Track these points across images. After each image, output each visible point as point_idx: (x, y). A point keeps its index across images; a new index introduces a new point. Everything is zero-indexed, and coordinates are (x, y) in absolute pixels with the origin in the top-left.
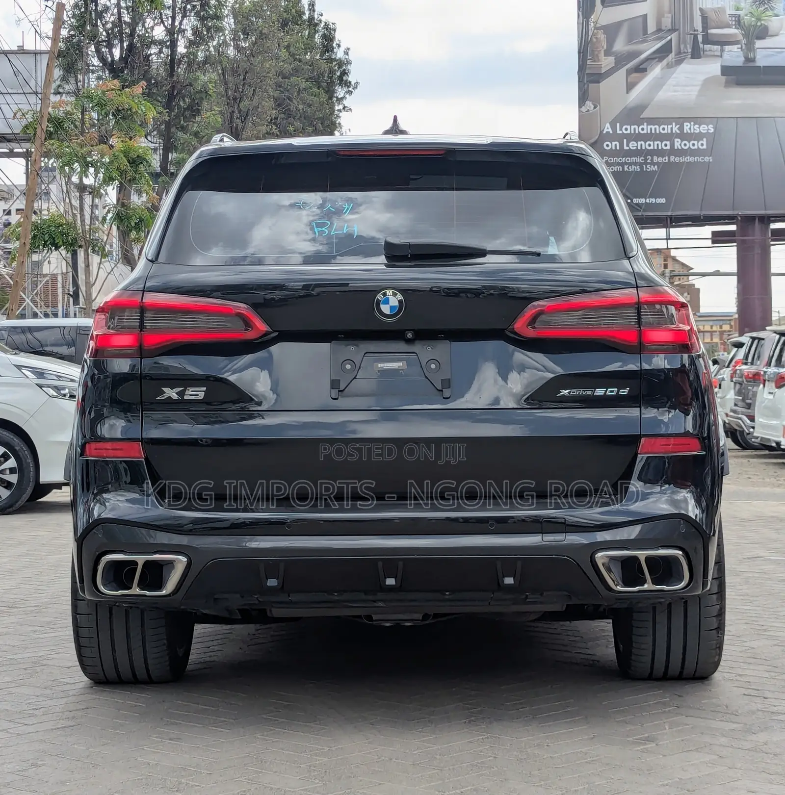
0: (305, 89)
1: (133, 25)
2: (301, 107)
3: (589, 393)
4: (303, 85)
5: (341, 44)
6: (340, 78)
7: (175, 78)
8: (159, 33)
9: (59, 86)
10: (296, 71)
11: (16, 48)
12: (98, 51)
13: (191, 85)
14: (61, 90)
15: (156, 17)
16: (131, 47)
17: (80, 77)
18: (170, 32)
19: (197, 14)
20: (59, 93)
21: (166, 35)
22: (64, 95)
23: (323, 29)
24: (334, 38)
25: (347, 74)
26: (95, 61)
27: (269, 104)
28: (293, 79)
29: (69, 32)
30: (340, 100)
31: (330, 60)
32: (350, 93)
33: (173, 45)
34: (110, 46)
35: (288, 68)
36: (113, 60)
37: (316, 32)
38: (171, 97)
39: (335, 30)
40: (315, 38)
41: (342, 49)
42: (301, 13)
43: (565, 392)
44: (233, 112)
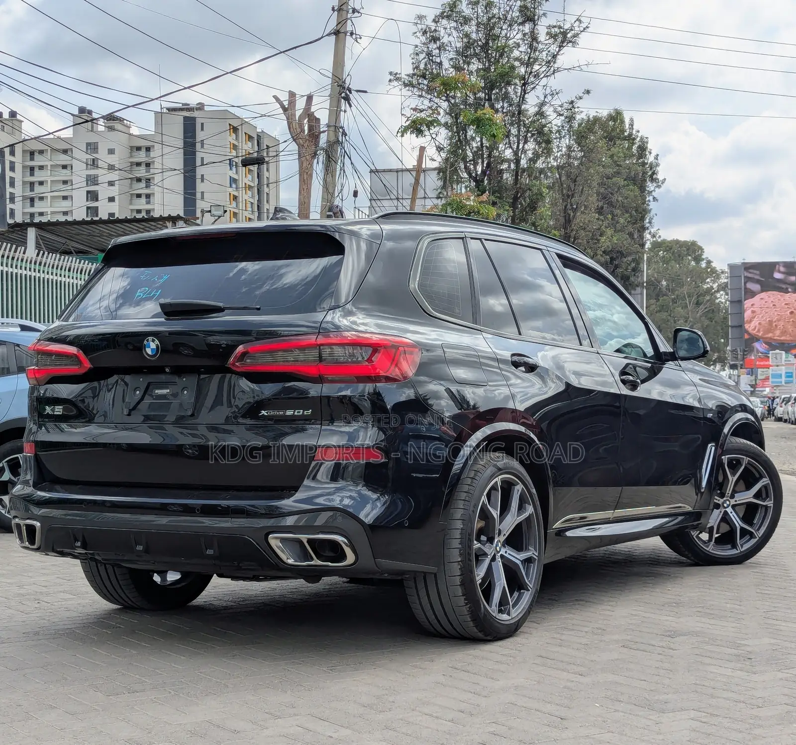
0: (624, 186)
1: (491, 149)
2: (620, 199)
3: (281, 413)
4: (622, 183)
5: (652, 151)
6: (651, 176)
7: (518, 186)
8: (508, 153)
9: (440, 193)
10: (618, 173)
11: (412, 167)
12: (466, 167)
13: (530, 190)
14: (441, 196)
15: (506, 143)
16: (489, 165)
17: (455, 186)
18: (516, 153)
19: (535, 140)
20: (440, 197)
21: (514, 156)
22: (443, 199)
23: (639, 142)
24: (647, 147)
25: (656, 174)
26: (465, 175)
27: (594, 198)
28: (614, 179)
29: (447, 155)
30: (650, 193)
31: (644, 164)
32: (659, 187)
33: (518, 162)
34: (475, 165)
35: (609, 171)
36: (477, 175)
37: (633, 144)
38: (516, 199)
39: (647, 143)
40: (632, 148)
41: (653, 155)
42: (623, 131)
43: (264, 412)
44: (567, 205)
